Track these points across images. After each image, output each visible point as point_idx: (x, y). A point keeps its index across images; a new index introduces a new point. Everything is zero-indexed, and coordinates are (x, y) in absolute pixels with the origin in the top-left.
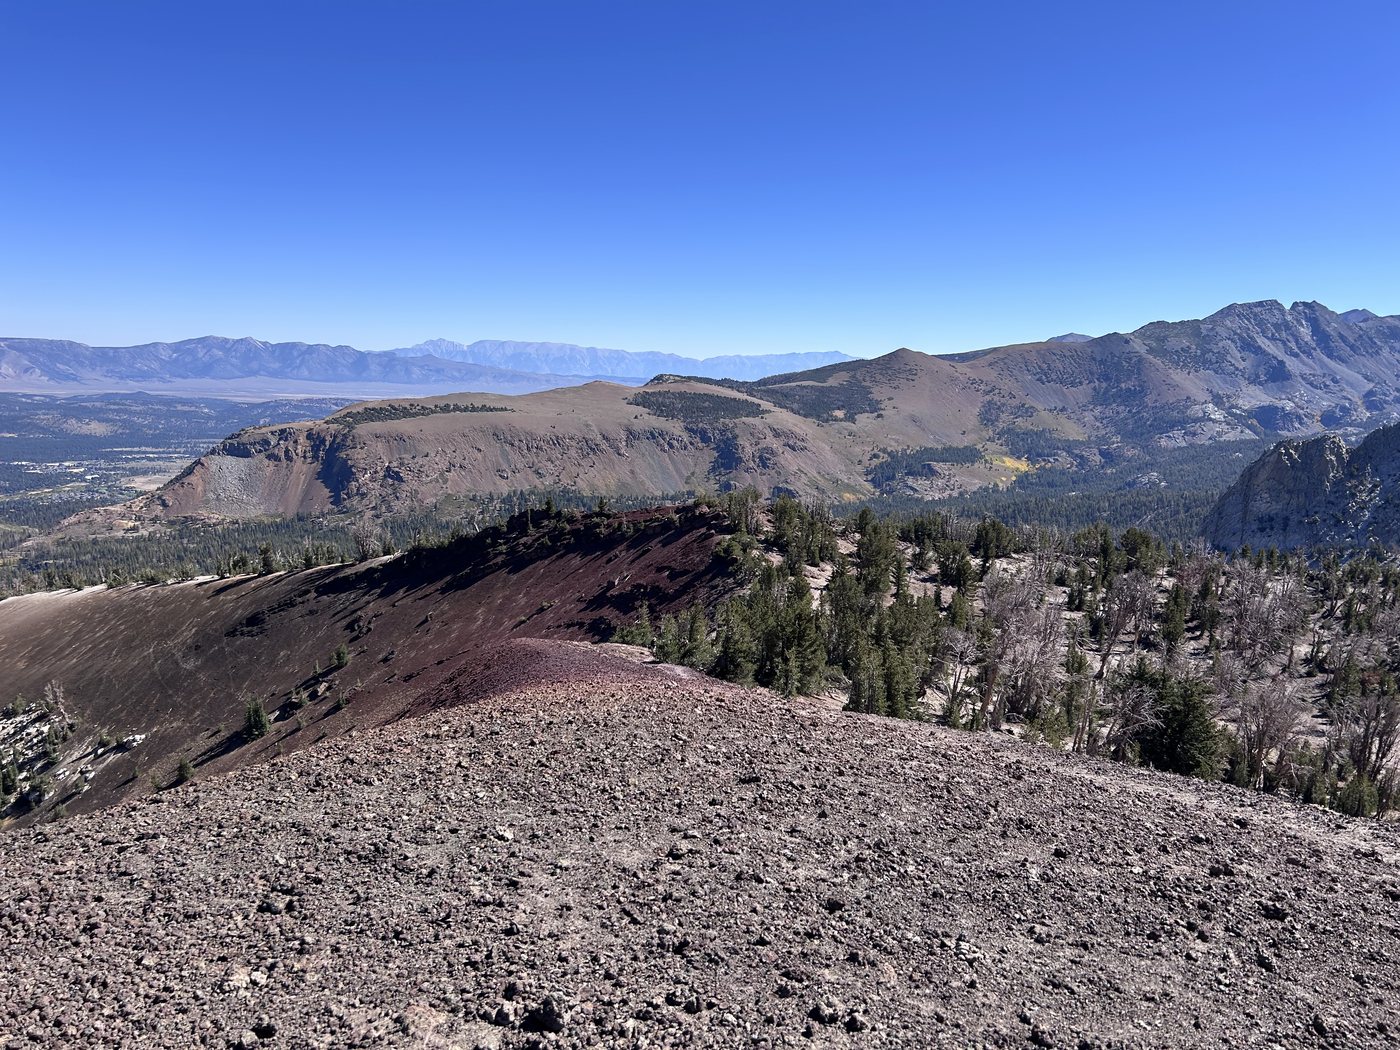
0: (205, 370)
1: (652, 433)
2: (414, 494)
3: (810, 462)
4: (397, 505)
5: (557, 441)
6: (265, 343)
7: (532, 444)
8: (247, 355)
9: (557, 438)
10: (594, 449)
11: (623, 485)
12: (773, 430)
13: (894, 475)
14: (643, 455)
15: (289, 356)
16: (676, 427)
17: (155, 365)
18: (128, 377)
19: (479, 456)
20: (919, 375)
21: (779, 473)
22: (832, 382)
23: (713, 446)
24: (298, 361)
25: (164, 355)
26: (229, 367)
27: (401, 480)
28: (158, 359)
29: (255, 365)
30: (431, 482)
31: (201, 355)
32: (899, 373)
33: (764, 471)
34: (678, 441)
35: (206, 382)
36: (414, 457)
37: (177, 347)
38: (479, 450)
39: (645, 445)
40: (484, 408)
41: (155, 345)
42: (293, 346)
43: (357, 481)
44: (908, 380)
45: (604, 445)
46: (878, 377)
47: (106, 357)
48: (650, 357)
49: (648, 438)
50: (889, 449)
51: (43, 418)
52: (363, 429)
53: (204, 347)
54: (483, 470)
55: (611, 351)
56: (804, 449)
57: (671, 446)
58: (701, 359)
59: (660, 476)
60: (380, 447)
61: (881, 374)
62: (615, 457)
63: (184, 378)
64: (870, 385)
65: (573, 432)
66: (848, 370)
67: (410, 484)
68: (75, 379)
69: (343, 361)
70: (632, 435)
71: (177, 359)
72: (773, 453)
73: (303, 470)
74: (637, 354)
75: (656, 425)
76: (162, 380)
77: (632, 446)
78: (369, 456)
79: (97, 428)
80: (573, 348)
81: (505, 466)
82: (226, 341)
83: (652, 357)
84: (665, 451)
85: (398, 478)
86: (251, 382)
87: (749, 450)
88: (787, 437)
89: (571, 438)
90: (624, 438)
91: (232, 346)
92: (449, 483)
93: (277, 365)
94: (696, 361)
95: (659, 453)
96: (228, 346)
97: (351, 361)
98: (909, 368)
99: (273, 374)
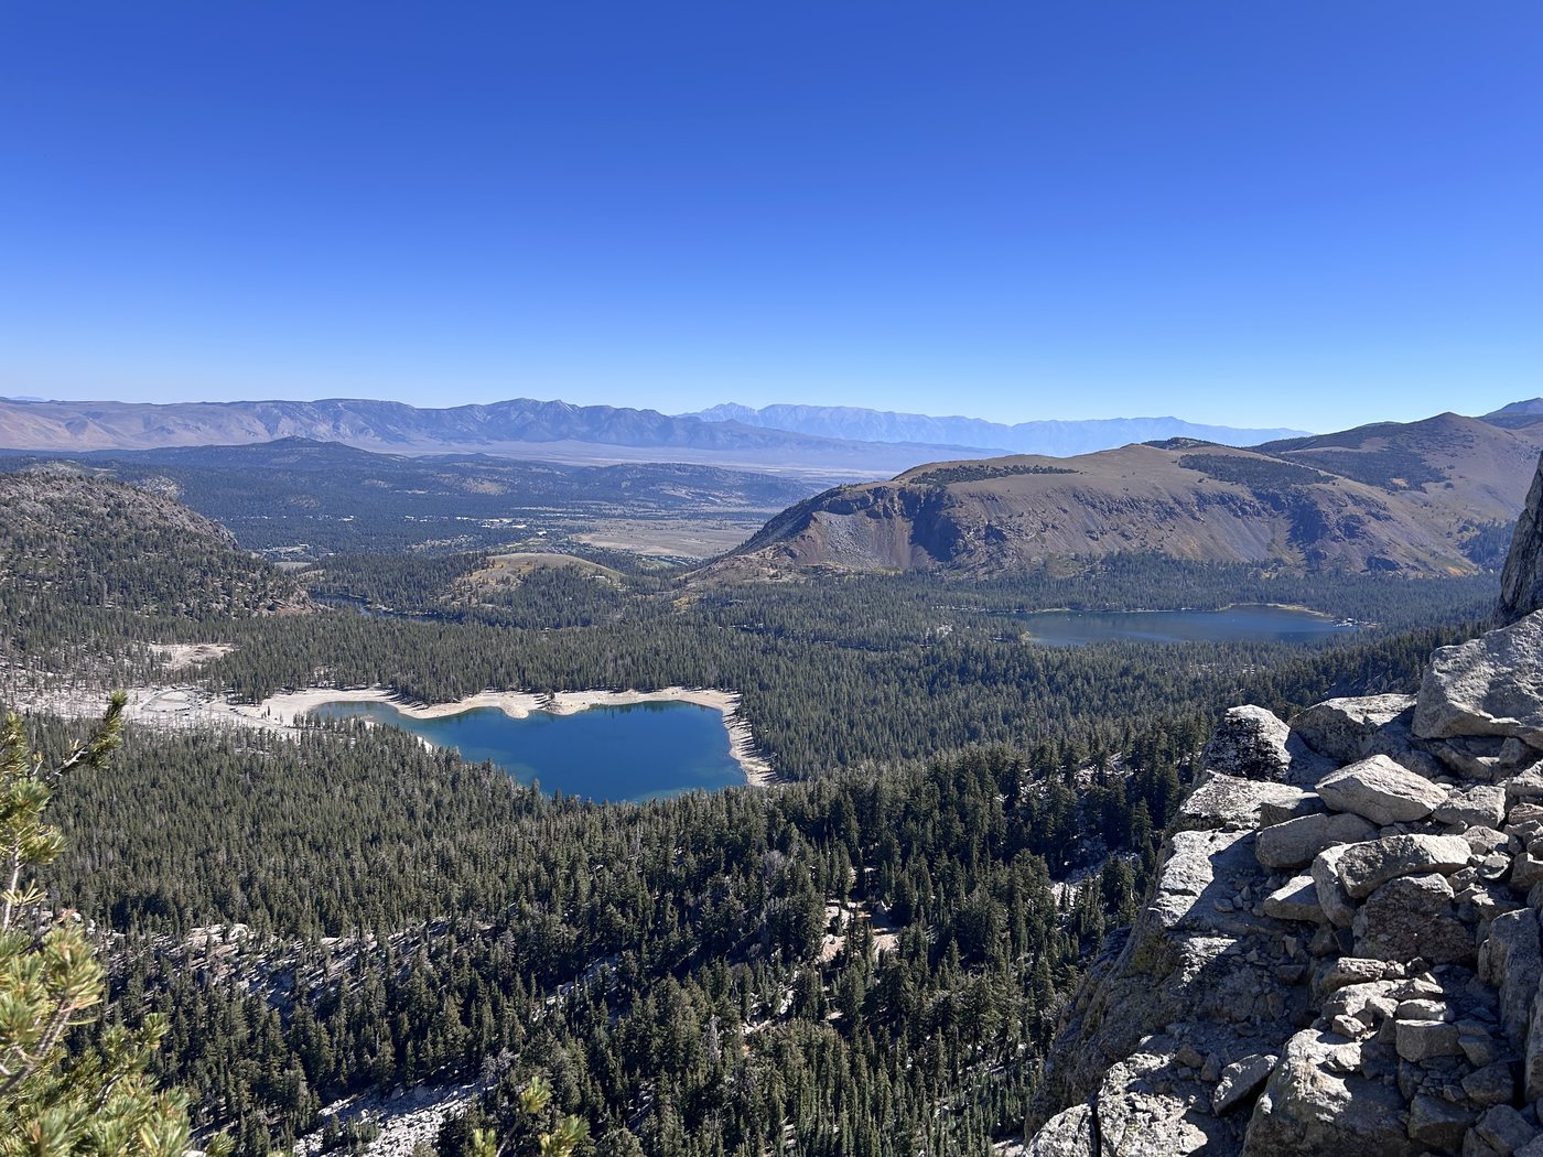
0: (519, 433)
1: (1221, 498)
2: (1019, 554)
3: (1398, 533)
4: (1006, 562)
5: (1133, 504)
6: (573, 406)
7: (1113, 507)
8: (556, 417)
9: (1133, 500)
10: (1171, 513)
11: (1206, 551)
12: (1351, 497)
13: (1497, 549)
14: (1218, 520)
15: (599, 420)
16: (1243, 492)
17: (473, 428)
18: (450, 438)
19: (1066, 516)
20: (1476, 441)
21: (1371, 543)
22: (1365, 448)
23: (1287, 513)
24: (606, 425)
25: (480, 417)
26: (541, 430)
27: (1004, 538)
28: (475, 420)
29: (564, 428)
30: (1031, 540)
31: (513, 417)
32: (1452, 439)
33: (1353, 540)
34: (1250, 506)
35: (521, 445)
36: (1010, 517)
37: (493, 409)
38: (1065, 511)
39: (1216, 509)
40: (1050, 470)
41: (471, 407)
42: (601, 409)
43: (963, 538)
44: (1465, 447)
45: (1178, 509)
46: (1427, 444)
47: (431, 419)
48: (954, 422)
49: (1218, 503)
50: (1476, 522)
51: (447, 478)
52: (955, 488)
53: (516, 410)
54: (1073, 530)
55: (910, 416)
56: (1388, 518)
57: (1244, 512)
58: (1011, 424)
59: (1240, 542)
60: (977, 507)
61: (1428, 440)
62: (1191, 521)
63: (500, 440)
64: (1419, 451)
65: (1147, 495)
66: (1384, 436)
67: (1014, 543)
68: (403, 440)
69: (649, 426)
70: (1202, 500)
71: (490, 422)
72: (1359, 521)
73: (903, 527)
74: (939, 419)
75: (1225, 490)
76: (481, 442)
77: (1205, 510)
78: (969, 513)
79: (490, 488)
80: (869, 413)
81: (1093, 528)
82: (536, 403)
83: (956, 424)
84: (1239, 517)
85: (1000, 536)
86: (562, 445)
87: (1334, 518)
88: (1367, 504)
89: (1146, 501)
90: (1195, 501)
91: (543, 408)
92: (1048, 542)
93: (585, 429)
94: (1005, 426)
95: (1233, 518)
96: (539, 408)
97: (656, 425)
98: (1462, 434)
99: (583, 438)
